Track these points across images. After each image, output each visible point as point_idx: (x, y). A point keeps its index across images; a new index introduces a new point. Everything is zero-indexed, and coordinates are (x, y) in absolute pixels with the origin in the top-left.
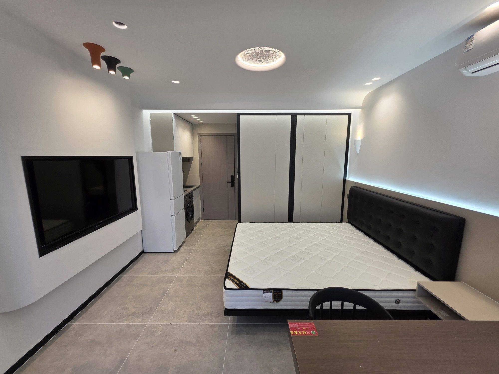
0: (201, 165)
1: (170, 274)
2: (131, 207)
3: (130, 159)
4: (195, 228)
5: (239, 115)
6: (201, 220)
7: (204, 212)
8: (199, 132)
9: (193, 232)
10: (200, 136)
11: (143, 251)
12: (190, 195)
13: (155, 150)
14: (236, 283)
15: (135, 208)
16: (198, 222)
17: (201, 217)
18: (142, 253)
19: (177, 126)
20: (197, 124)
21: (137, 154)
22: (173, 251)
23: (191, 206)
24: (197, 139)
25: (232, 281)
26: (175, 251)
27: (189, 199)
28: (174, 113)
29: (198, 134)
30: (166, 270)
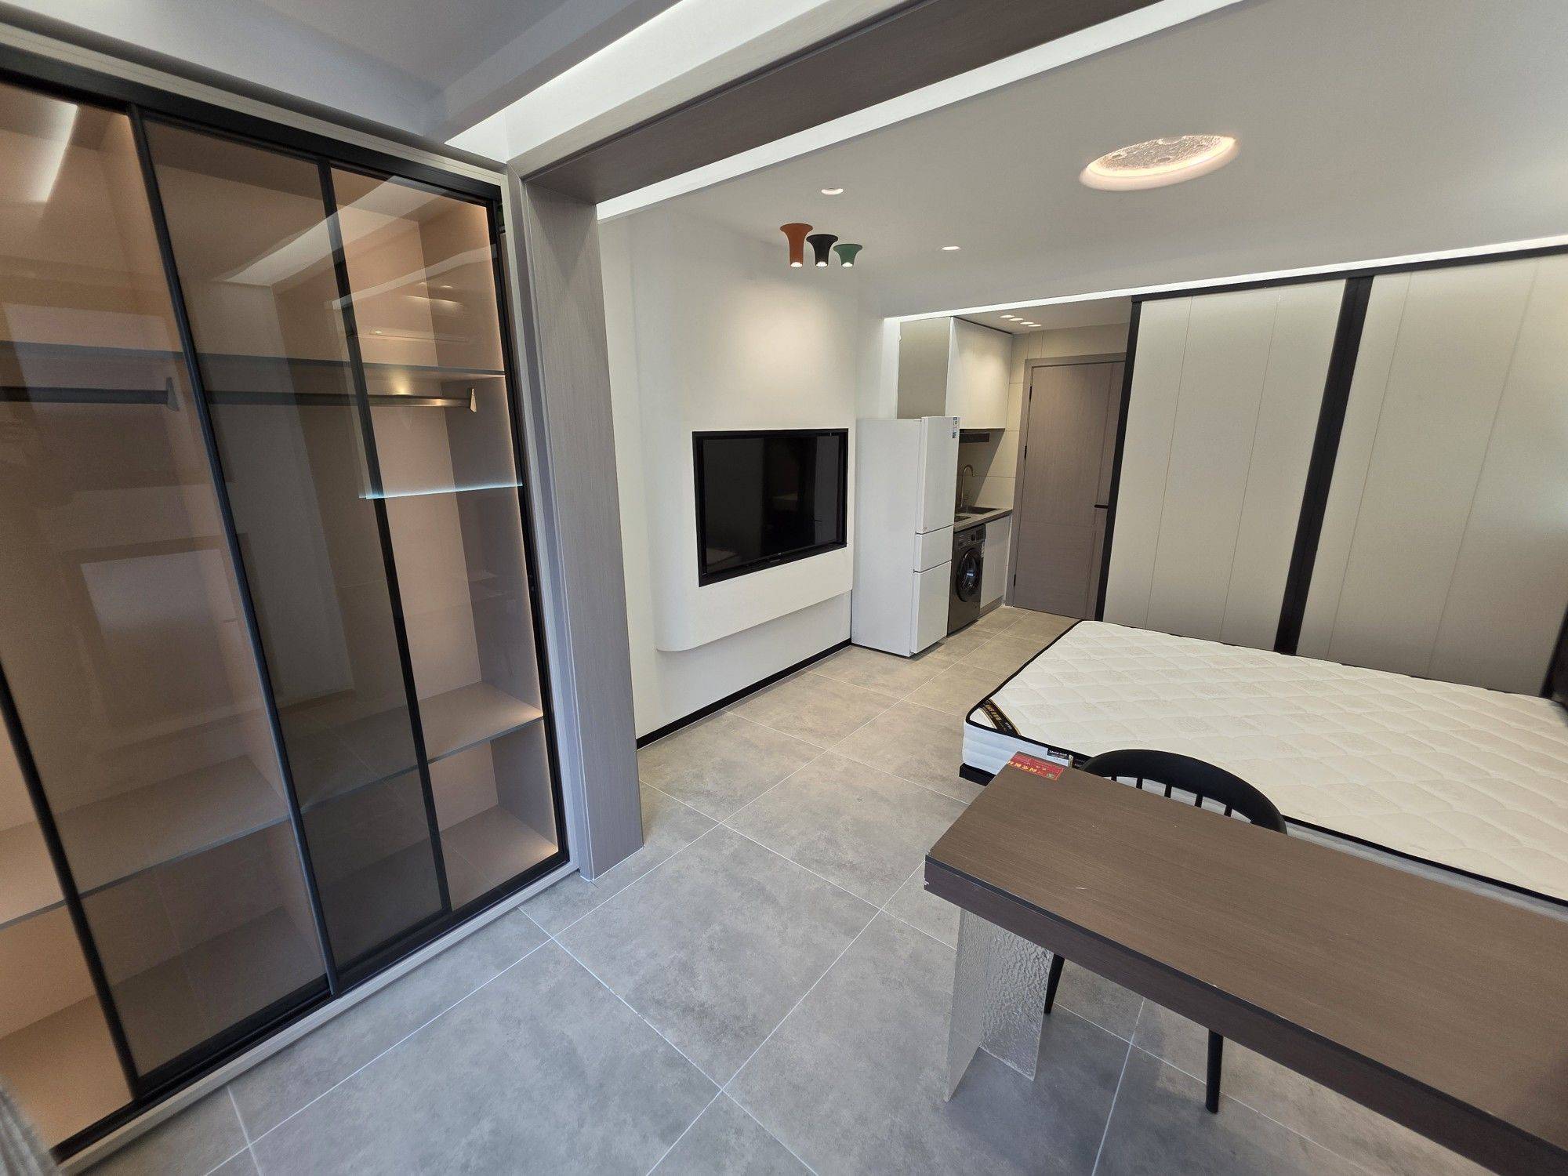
0: (1024, 452)
1: (889, 694)
2: (834, 537)
3: (842, 435)
4: (980, 621)
5: (1137, 300)
6: (1003, 606)
7: (1015, 584)
8: (1032, 356)
9: (972, 628)
10: (1033, 367)
11: (850, 639)
12: (974, 532)
13: (902, 414)
14: (994, 720)
15: (840, 541)
16: (993, 606)
17: (1004, 598)
18: (848, 643)
19: (962, 347)
20: (1025, 334)
21: (858, 422)
22: (908, 655)
23: (973, 560)
24: (1020, 376)
25: (989, 713)
26: (914, 657)
27: (970, 541)
28: (954, 317)
29: (1027, 361)
30: (884, 685)
